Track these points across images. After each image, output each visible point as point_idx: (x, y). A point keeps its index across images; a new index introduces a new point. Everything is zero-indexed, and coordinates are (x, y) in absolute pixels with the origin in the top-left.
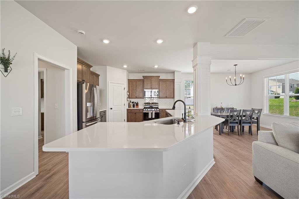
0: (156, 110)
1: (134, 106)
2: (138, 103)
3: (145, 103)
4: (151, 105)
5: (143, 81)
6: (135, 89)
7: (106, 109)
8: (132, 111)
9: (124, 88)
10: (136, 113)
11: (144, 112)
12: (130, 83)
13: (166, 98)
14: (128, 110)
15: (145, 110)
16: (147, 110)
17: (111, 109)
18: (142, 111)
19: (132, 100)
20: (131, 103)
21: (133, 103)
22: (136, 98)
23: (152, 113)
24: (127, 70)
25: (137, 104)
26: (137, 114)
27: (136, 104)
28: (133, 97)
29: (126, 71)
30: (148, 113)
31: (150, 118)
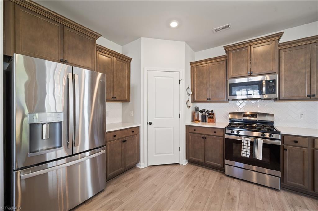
0: (267, 135)
1: (204, 120)
2: (213, 114)
3: (230, 113)
4: (248, 118)
5: (226, 60)
6: (205, 82)
7: (141, 124)
8: (196, 132)
9: (180, 80)
10: (207, 136)
11: (227, 136)
12: (195, 69)
13: (310, 100)
14: (188, 127)
15: (229, 131)
16: (235, 132)
17: (150, 123)
18: (222, 134)
19: (201, 106)
20: (197, 113)
21: (201, 111)
22: (209, 100)
23: (252, 144)
24: (187, 42)
25: (211, 115)
26: (207, 139)
27: (209, 114)
28: (201, 100)
29: (185, 42)
30: (240, 142)
31: (246, 158)
